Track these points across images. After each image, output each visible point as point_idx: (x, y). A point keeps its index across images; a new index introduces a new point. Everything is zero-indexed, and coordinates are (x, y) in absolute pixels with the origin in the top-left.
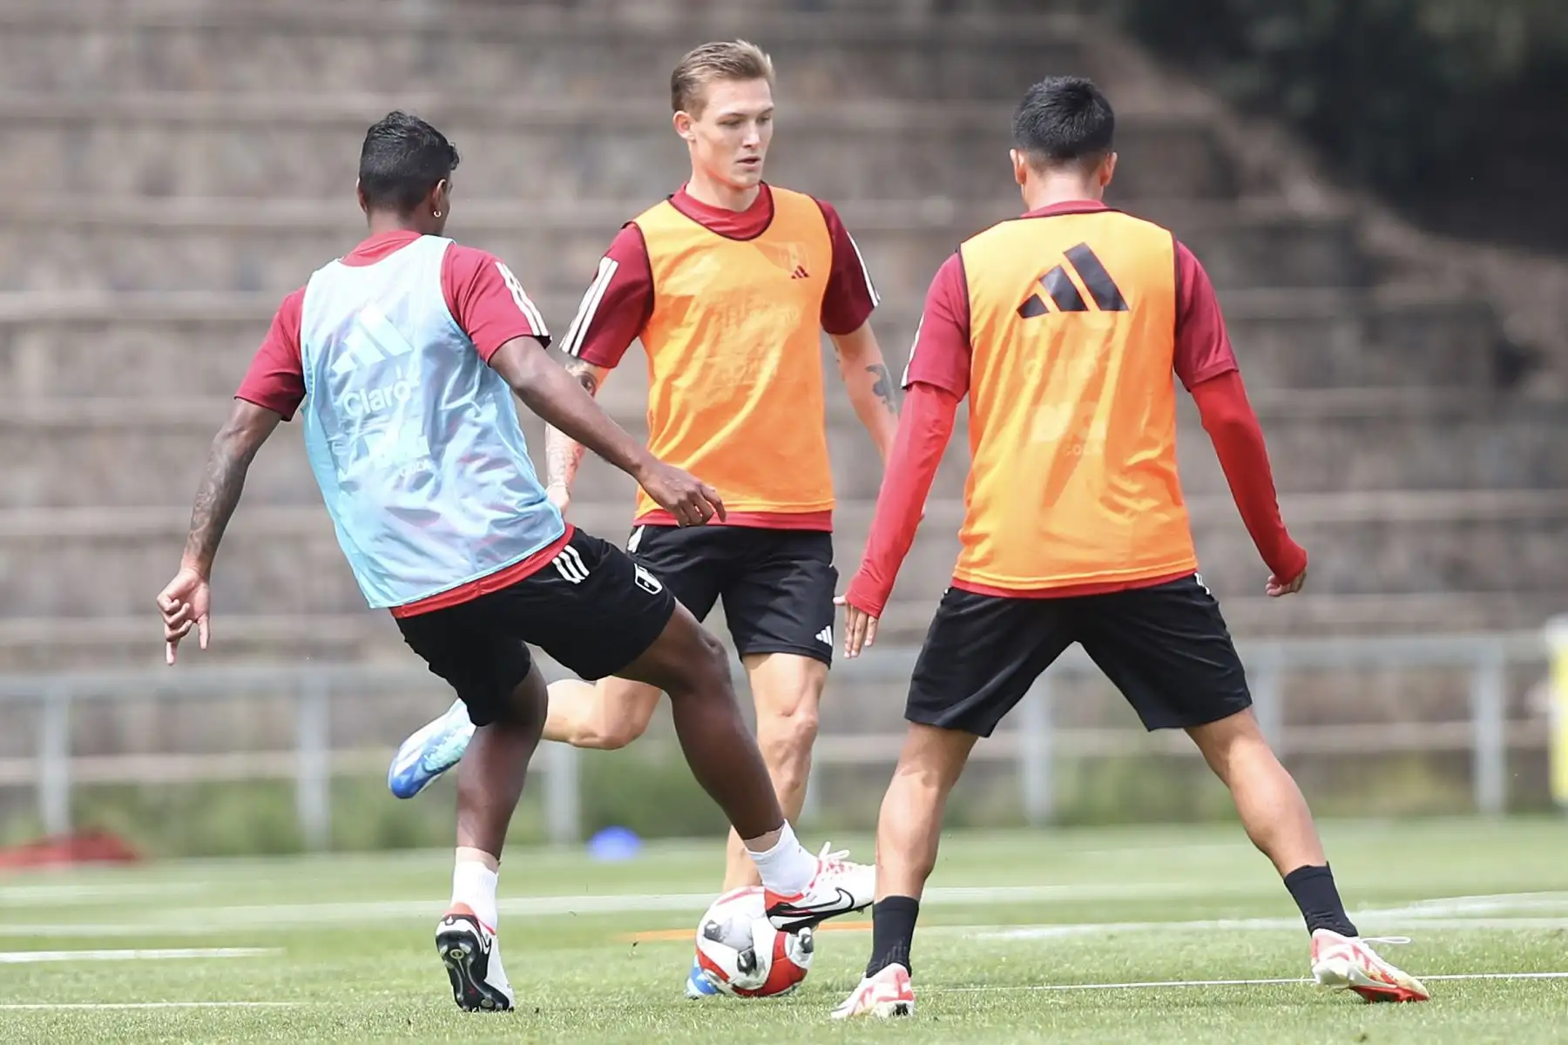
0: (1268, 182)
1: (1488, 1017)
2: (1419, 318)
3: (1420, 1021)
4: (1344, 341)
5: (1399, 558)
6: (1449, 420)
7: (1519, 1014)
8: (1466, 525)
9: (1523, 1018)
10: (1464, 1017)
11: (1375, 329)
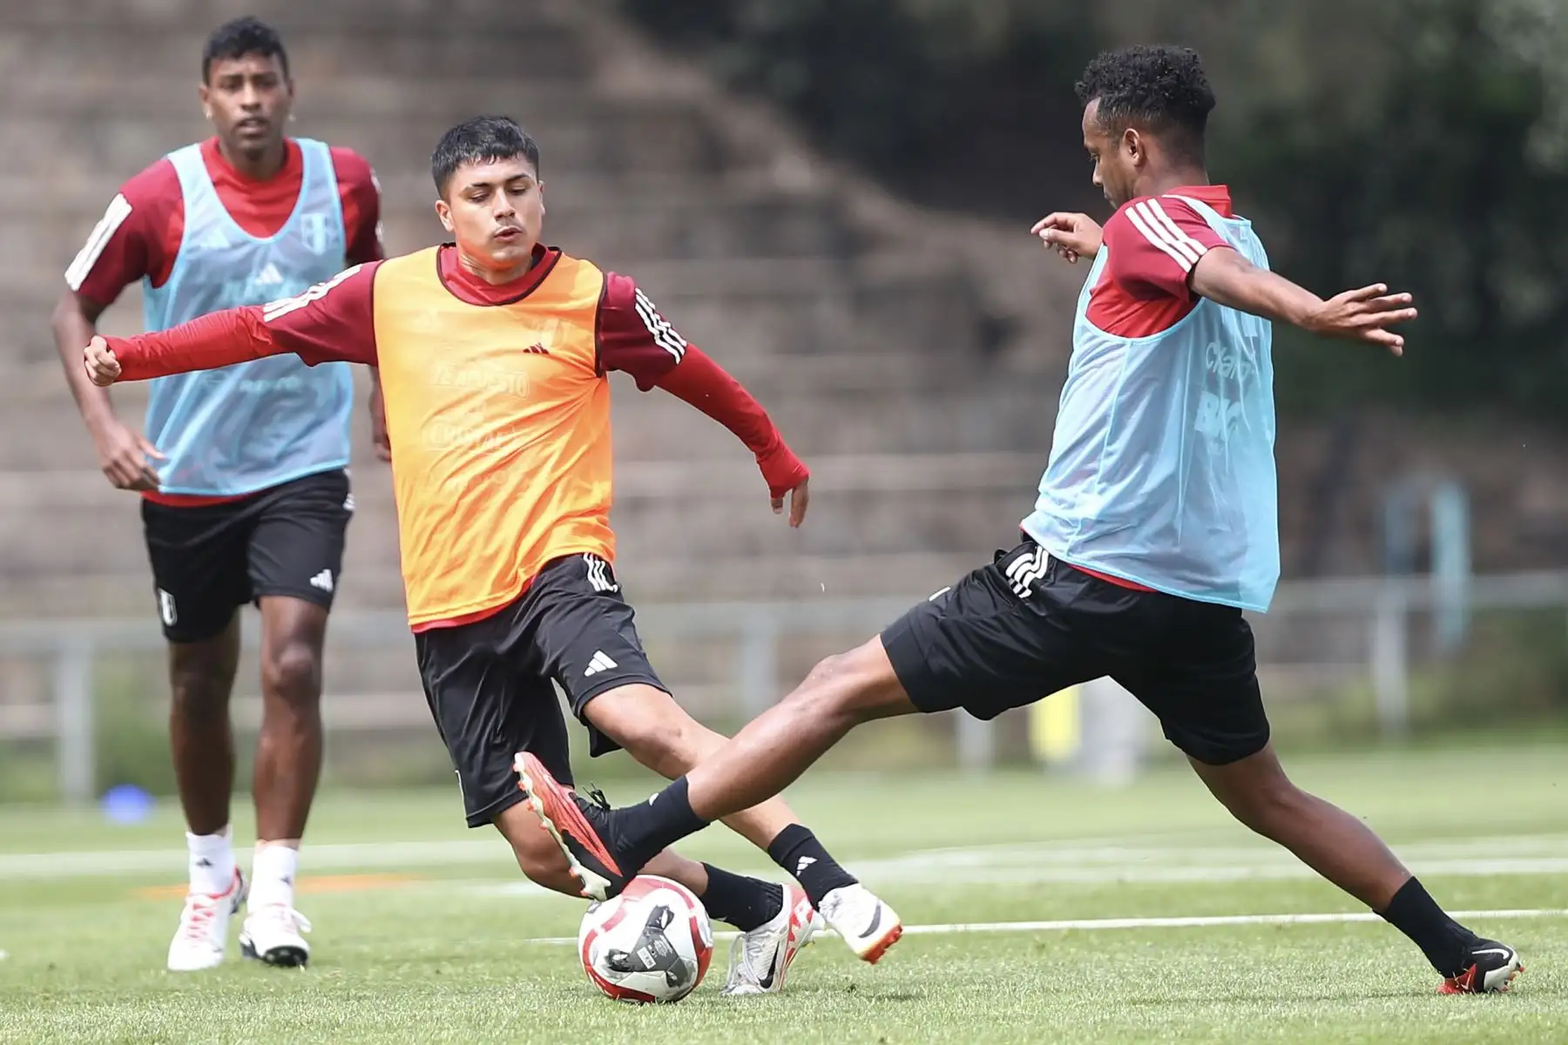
0: (759, 158)
1: (972, 967)
2: (901, 293)
3: (907, 971)
4: (830, 314)
5: (885, 523)
6: (934, 390)
7: (1003, 964)
8: (950, 493)
9: (1007, 967)
10: (949, 966)
11: (864, 300)
